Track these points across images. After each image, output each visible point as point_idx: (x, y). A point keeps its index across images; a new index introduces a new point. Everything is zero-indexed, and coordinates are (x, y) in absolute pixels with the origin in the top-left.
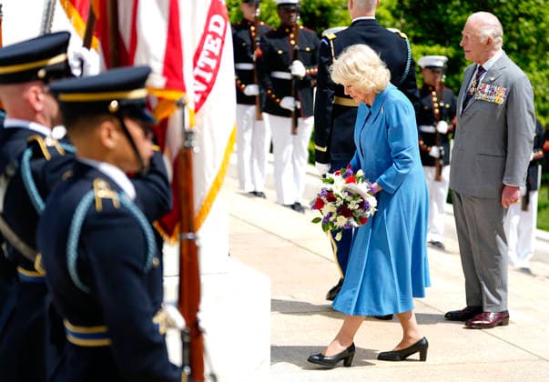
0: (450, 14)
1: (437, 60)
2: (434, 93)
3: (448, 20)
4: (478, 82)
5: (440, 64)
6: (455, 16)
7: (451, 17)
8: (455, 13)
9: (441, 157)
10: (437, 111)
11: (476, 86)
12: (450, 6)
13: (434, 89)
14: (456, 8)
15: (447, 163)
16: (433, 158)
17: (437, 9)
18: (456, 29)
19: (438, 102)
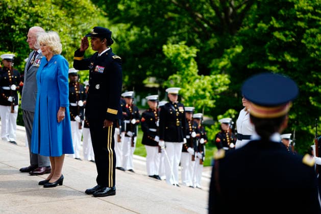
0: (15, 37)
1: (10, 56)
2: (9, 71)
3: (14, 40)
4: (35, 59)
5: (11, 58)
6: (17, 38)
7: (16, 39)
8: (17, 37)
9: (13, 101)
10: (10, 80)
11: (34, 60)
12: (14, 34)
13: (9, 70)
14: (17, 35)
15: (17, 104)
16: (10, 102)
17: (8, 35)
18: (18, 44)
19: (11, 75)
